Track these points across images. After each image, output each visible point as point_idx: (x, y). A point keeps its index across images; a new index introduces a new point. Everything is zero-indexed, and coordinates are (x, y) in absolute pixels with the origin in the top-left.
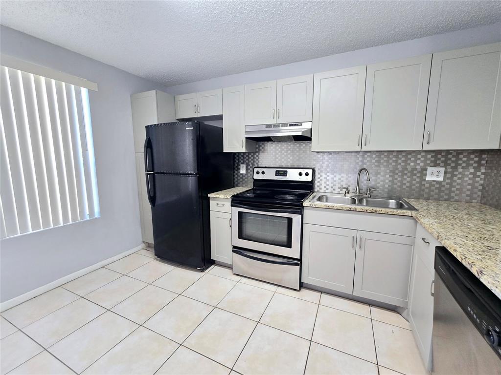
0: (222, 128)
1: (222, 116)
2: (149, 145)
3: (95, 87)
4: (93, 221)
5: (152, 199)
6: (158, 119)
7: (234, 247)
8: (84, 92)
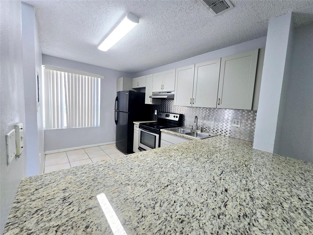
0: (145, 93)
1: (145, 87)
2: (117, 99)
3: (103, 77)
4: (97, 127)
5: (117, 122)
6: (123, 89)
7: (139, 147)
8: (99, 79)
